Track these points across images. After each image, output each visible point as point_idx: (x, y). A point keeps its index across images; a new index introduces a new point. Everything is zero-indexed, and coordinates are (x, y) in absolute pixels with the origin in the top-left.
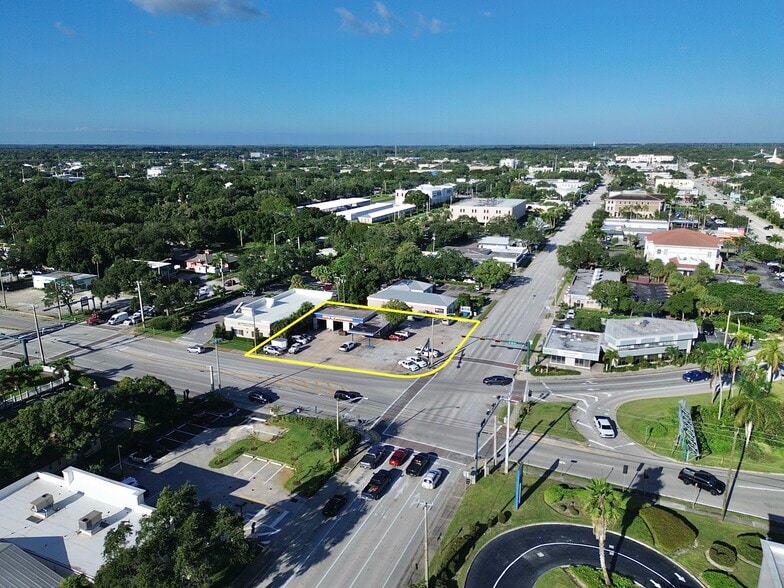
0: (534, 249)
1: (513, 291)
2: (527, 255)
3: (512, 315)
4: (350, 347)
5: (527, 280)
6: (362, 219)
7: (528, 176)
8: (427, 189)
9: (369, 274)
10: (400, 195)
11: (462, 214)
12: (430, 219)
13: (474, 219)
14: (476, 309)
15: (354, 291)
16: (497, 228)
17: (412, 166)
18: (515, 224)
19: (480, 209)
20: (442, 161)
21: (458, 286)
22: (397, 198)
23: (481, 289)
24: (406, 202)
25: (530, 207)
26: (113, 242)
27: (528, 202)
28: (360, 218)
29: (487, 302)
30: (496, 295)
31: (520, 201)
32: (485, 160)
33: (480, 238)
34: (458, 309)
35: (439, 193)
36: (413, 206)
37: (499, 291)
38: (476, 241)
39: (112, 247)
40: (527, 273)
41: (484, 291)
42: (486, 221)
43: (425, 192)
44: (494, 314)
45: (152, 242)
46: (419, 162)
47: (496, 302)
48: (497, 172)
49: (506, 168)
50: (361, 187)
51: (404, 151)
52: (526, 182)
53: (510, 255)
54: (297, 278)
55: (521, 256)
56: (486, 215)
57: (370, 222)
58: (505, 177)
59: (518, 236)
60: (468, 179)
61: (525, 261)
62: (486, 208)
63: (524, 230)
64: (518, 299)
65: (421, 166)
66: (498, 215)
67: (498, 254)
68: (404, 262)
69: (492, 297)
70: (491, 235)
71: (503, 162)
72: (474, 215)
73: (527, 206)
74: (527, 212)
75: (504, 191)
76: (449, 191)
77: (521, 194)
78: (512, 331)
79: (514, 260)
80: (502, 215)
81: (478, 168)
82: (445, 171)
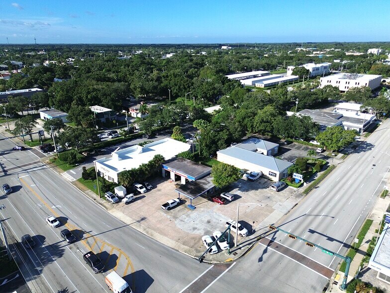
0: (382, 116)
1: (353, 157)
2: (375, 120)
3: (346, 187)
4: (171, 206)
5: (370, 146)
6: (257, 85)
7: (387, 60)
8: (310, 67)
9: (221, 133)
10: (290, 69)
11: (329, 84)
12: (304, 86)
13: (336, 88)
14: (309, 176)
15: (207, 146)
16: (354, 96)
17: (309, 52)
18: (370, 93)
19: (343, 82)
20: (329, 50)
21: (304, 146)
22: (288, 71)
23: (323, 151)
24: (293, 74)
25: (384, 81)
26: (89, 93)
27: (383, 77)
28: (256, 84)
29: (323, 167)
30: (336, 160)
31: (376, 76)
32: (359, 50)
33: (338, 102)
34: (291, 175)
35: (317, 69)
36: (297, 77)
37: (340, 155)
38: (333, 106)
39: (87, 97)
40: (371, 139)
41: (326, 154)
42: (346, 90)
43: (307, 68)
44: (327, 183)
45: (109, 95)
46: (314, 50)
47: (334, 167)
48: (365, 56)
49: (372, 55)
50: (268, 65)
51: (308, 45)
52: (384, 64)
53: (359, 121)
54: (176, 129)
55: (369, 122)
56: (347, 85)
57: (263, 87)
58: (369, 60)
59: (369, 104)
60: (342, 60)
61: (371, 127)
62: (348, 80)
63: (376, 100)
64: (357, 166)
65: (314, 53)
66: (357, 86)
67: (348, 119)
68: (261, 122)
69: (331, 162)
70: (347, 102)
71: (370, 51)
72: (337, 85)
73: (382, 80)
74: (382, 84)
75: (366, 69)
76: (325, 67)
77: (379, 71)
78: (338, 213)
79: (361, 126)
80: (359, 86)
81: (353, 54)
82: (328, 56)
